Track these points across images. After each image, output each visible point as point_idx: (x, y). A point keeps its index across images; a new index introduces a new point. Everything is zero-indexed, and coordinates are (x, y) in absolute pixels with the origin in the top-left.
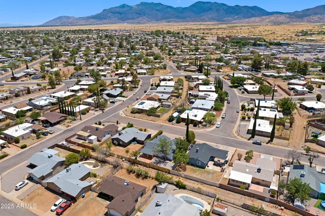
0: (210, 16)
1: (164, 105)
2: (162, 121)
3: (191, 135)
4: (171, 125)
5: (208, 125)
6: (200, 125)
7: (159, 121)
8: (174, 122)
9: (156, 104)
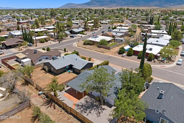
0: (154, 4)
1: (116, 40)
2: (112, 53)
3: (146, 68)
4: (121, 58)
5: (165, 61)
6: (156, 60)
7: (108, 53)
8: (125, 54)
9: (108, 39)
